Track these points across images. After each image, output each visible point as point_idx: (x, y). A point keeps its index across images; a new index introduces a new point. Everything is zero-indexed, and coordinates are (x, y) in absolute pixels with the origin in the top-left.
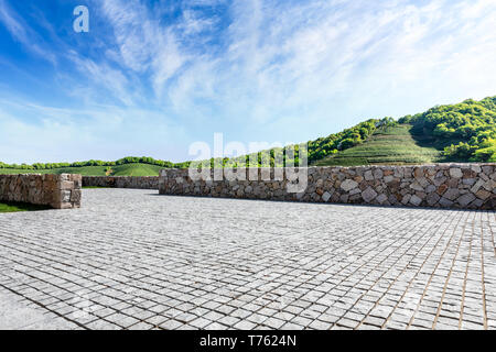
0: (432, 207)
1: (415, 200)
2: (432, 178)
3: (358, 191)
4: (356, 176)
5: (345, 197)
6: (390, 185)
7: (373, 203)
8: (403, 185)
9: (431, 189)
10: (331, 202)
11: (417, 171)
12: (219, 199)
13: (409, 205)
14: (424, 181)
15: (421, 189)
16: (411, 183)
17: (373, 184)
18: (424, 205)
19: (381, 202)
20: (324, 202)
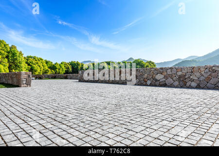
0: (203, 88)
1: (194, 84)
2: (203, 73)
3: (164, 80)
4: (163, 72)
5: (157, 83)
6: (180, 77)
7: (171, 86)
8: (187, 77)
9: (202, 78)
10: (151, 85)
11: (195, 69)
12: (102, 84)
13: (190, 87)
14: (198, 74)
15: (196, 78)
16: (191, 75)
17: (171, 76)
18: (198, 87)
19: (176, 85)
20: (147, 85)
